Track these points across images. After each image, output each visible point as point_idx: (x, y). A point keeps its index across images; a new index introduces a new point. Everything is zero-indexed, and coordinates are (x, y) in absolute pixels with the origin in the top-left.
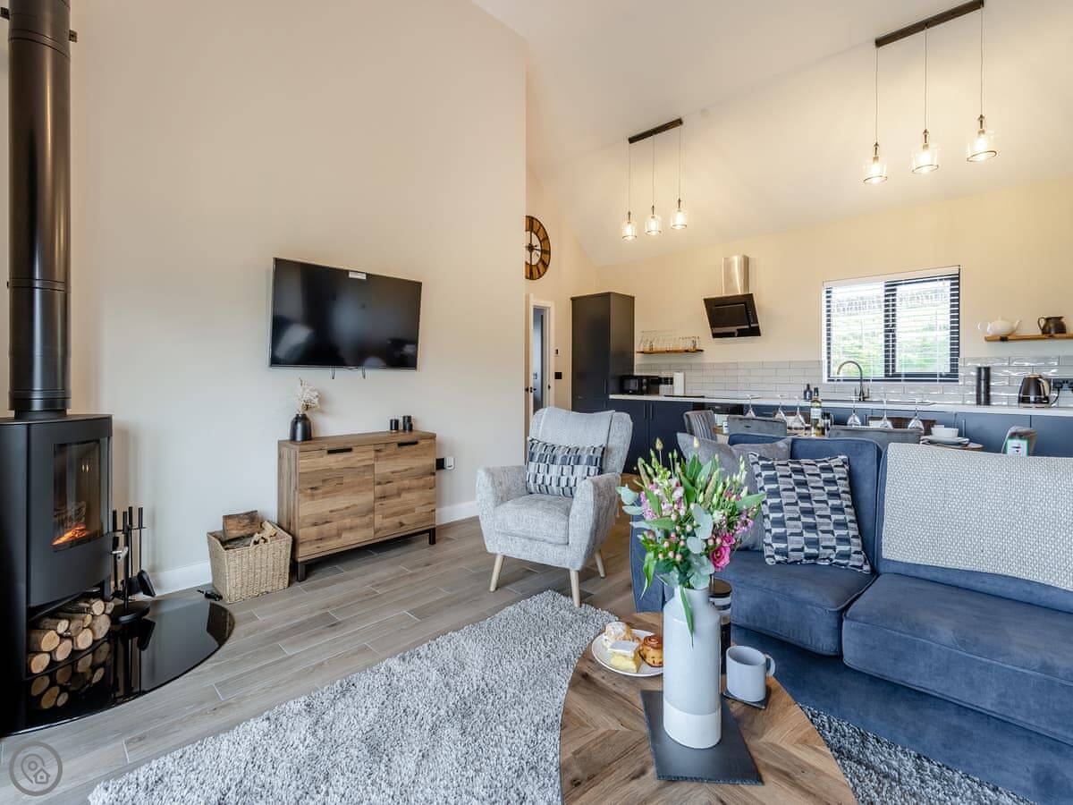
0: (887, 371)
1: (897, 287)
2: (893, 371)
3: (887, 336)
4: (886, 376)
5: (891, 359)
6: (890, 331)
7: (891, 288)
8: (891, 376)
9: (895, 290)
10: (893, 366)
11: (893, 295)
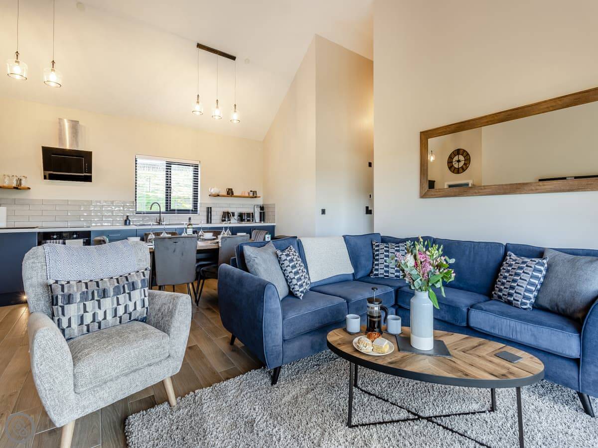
0: (167, 208)
1: (172, 165)
2: (170, 208)
3: (167, 190)
4: (167, 211)
5: (169, 202)
6: (168, 188)
7: (169, 165)
8: (169, 210)
9: (171, 167)
10: (170, 206)
11: (170, 169)
